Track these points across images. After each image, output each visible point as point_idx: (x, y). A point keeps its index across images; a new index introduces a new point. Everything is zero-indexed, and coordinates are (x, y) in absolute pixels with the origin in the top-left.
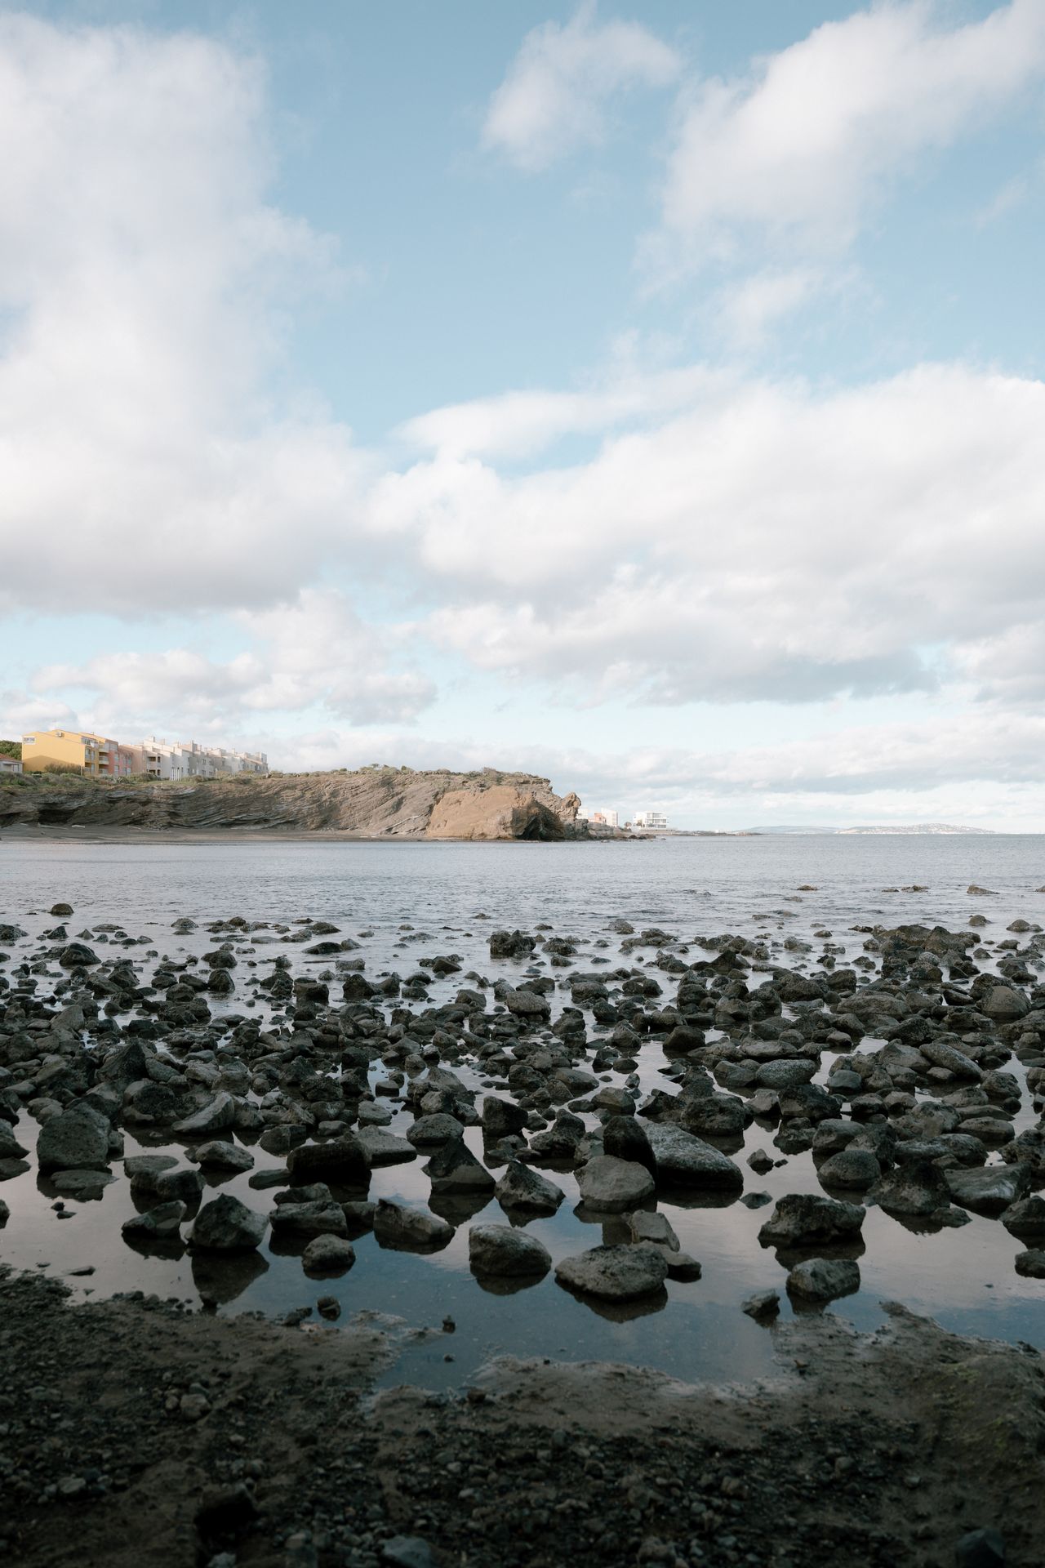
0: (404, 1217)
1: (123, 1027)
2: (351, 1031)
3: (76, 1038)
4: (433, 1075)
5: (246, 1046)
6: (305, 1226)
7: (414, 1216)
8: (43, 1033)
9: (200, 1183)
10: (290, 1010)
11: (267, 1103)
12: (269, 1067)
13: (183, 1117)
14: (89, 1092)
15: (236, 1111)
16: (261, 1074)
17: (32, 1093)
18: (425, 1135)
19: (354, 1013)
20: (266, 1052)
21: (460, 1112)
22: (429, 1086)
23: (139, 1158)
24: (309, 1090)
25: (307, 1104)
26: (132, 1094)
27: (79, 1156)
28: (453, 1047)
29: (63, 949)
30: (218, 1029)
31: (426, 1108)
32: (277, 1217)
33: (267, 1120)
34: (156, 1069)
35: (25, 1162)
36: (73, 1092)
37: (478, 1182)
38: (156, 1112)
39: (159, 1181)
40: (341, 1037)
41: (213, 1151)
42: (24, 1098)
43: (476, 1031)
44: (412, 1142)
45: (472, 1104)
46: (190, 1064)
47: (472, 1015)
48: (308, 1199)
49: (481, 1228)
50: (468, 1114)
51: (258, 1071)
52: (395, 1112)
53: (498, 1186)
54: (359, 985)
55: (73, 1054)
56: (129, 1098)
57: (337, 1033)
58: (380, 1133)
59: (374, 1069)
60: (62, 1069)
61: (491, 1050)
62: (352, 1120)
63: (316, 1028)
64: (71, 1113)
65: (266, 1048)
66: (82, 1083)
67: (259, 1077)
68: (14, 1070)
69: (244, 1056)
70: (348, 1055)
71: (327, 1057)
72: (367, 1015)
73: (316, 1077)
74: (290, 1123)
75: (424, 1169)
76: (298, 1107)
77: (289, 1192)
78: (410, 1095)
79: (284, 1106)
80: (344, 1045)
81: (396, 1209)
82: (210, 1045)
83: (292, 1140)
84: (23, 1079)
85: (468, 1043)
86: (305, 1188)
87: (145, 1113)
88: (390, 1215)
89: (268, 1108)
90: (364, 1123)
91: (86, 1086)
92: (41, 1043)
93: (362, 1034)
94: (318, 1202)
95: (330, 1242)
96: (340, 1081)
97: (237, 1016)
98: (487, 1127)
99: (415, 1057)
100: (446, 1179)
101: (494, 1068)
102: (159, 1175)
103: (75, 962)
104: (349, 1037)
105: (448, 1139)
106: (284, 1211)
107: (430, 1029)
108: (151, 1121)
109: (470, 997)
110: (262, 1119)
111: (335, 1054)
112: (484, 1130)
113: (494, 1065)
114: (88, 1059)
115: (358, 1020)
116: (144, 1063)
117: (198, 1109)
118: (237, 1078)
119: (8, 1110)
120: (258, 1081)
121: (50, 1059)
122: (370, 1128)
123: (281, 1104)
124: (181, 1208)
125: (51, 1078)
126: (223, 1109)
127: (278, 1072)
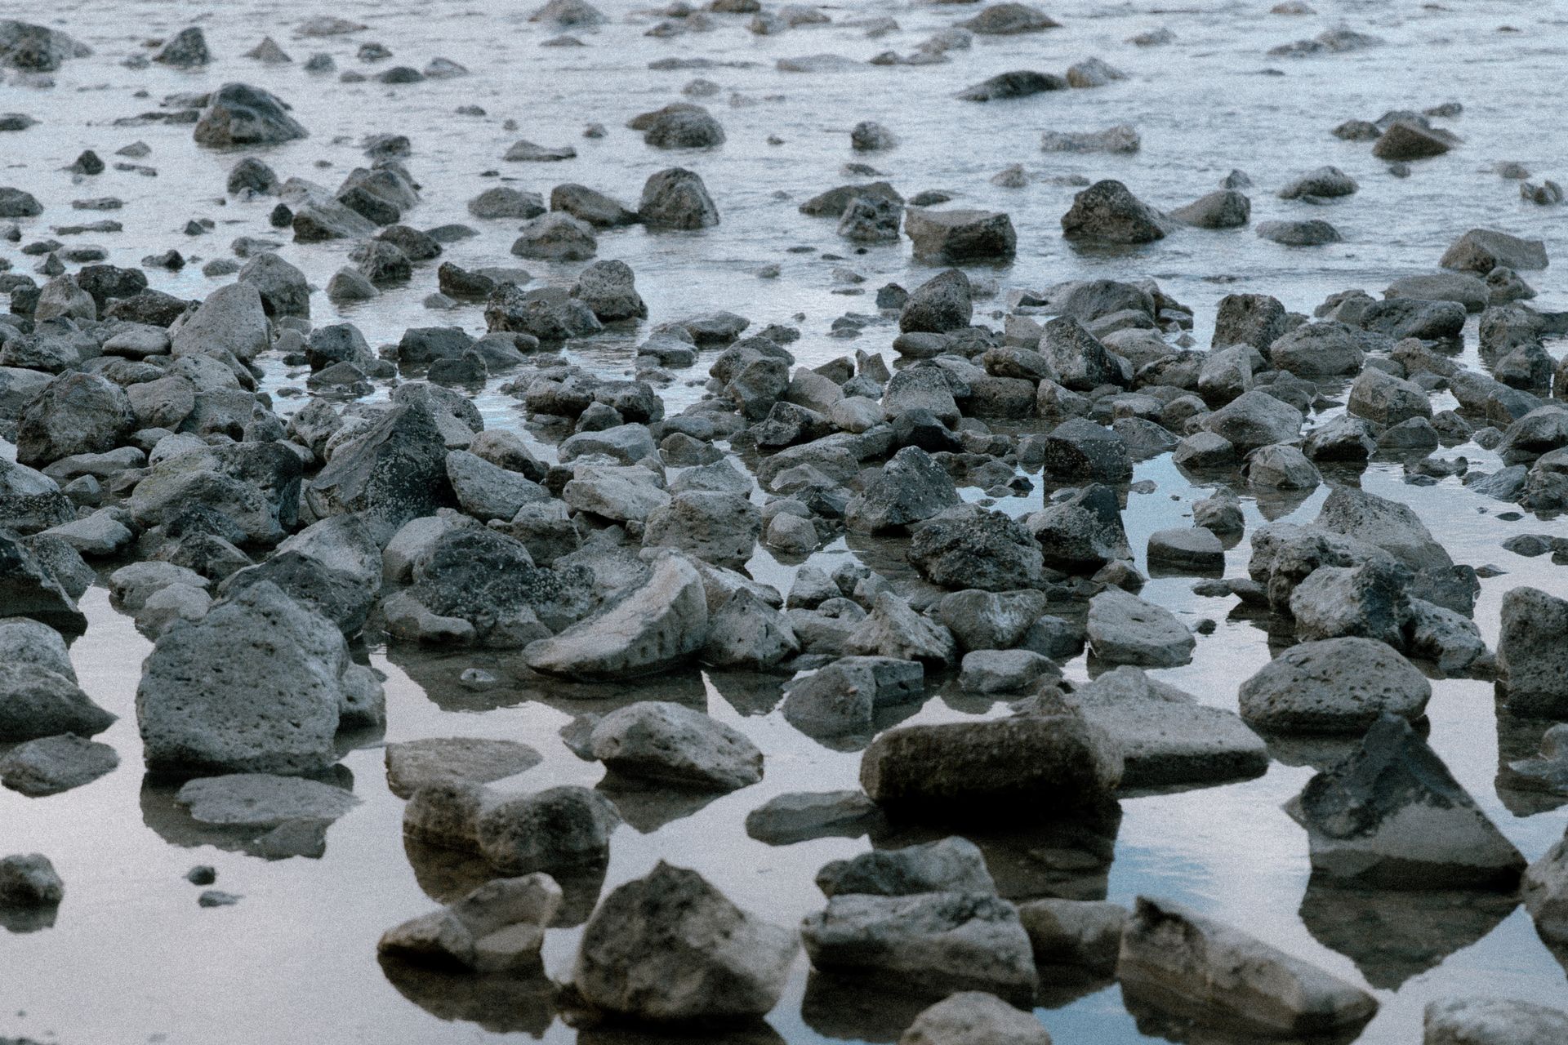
0: (1214, 957)
1: (384, 351)
2: (1078, 366)
3: (248, 384)
4: (1338, 512)
5: (752, 414)
6: (907, 965)
7: (1245, 954)
8: (144, 367)
9: (600, 825)
10: (890, 296)
11: (808, 590)
12: (818, 478)
13: (556, 627)
14: (283, 548)
15: (712, 611)
16: (792, 499)
17: (120, 546)
18: (1299, 704)
19: (1090, 310)
20: (809, 433)
21: (1423, 633)
22: (1323, 548)
23: (427, 744)
24: (936, 554)
25: (929, 595)
26: (409, 554)
27: (257, 735)
28: (1415, 422)
29: (203, 102)
30: (665, 359)
31: (1307, 617)
32: (825, 932)
33: (805, 643)
34: (478, 482)
35: (106, 748)
36: (240, 545)
37: (1465, 860)
38: (477, 611)
39: (482, 814)
40: (1046, 385)
41: (640, 732)
42: (100, 559)
43: (1501, 367)
44: (1259, 725)
45: (1467, 610)
46: (578, 465)
47: (1493, 313)
48: (919, 886)
49: (1463, 1006)
50: (1447, 642)
51: (785, 491)
52: (1207, 628)
53: (1532, 875)
54: (1115, 214)
55: (235, 432)
56: (399, 566)
57: (1032, 375)
58: (1152, 692)
59: (1149, 487)
60: (203, 479)
61: (1548, 432)
62: (1070, 646)
63: (969, 355)
64: (232, 610)
65: (809, 422)
66: (264, 521)
67: (786, 508)
68: (72, 476)
69: (742, 443)
70: (1065, 445)
71: (998, 450)
72: (1137, 313)
73: (963, 513)
74: (874, 652)
75: (1289, 808)
76: (901, 606)
77: (863, 862)
78: (1259, 575)
79: (858, 599)
80: (1055, 414)
81: (1189, 930)
82: (638, 412)
83: (879, 704)
84: (96, 505)
85: (1469, 408)
86: (910, 851)
87: (448, 611)
88: (1170, 946)
89: (811, 604)
90: (1106, 658)
91: (276, 528)
92: (141, 398)
93: (1115, 378)
94: (947, 897)
95: (982, 1018)
96: (1034, 526)
97: (725, 317)
98: (1510, 685)
99: (1284, 455)
100: (1358, 845)
101: (1554, 493)
102: (485, 797)
103: (240, 141)
104: (1072, 385)
105: (1375, 716)
106: (843, 918)
107: (1345, 362)
108: (462, 638)
109: (1491, 250)
110: (792, 641)
111: (1027, 440)
112: (1500, 693)
113: (1553, 484)
114: (278, 450)
115: (1103, 332)
116: (441, 465)
117: (602, 604)
118: (720, 510)
119: (55, 596)
120: (784, 523)
121: (169, 445)
122: (1122, 676)
123: (848, 593)
124: (544, 896)
125: (173, 503)
126: (673, 606)
127: (844, 494)
